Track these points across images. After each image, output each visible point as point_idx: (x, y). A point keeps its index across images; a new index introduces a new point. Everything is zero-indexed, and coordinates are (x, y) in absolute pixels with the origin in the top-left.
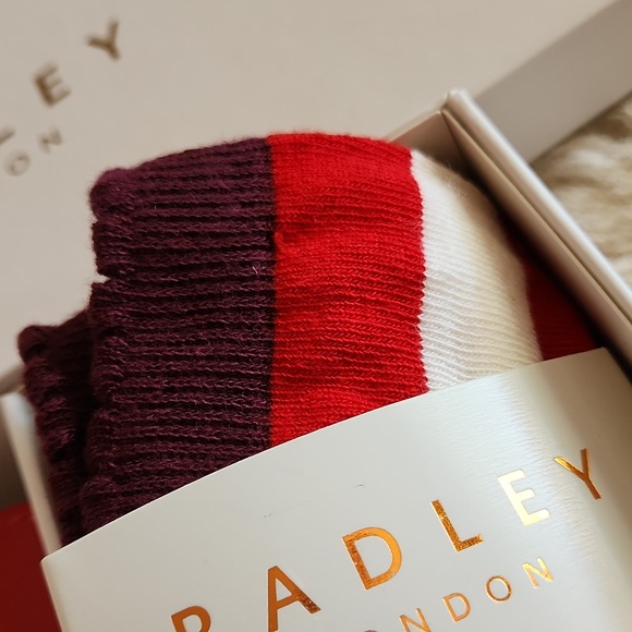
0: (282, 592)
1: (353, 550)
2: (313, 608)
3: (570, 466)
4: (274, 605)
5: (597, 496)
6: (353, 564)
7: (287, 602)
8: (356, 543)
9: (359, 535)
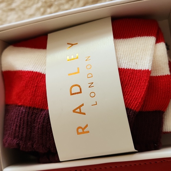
0: (78, 110)
1: (74, 94)
2: (83, 105)
3: (69, 47)
4: (80, 113)
5: (77, 44)
6: (76, 95)
7: (80, 110)
8: (72, 93)
9: (71, 92)
